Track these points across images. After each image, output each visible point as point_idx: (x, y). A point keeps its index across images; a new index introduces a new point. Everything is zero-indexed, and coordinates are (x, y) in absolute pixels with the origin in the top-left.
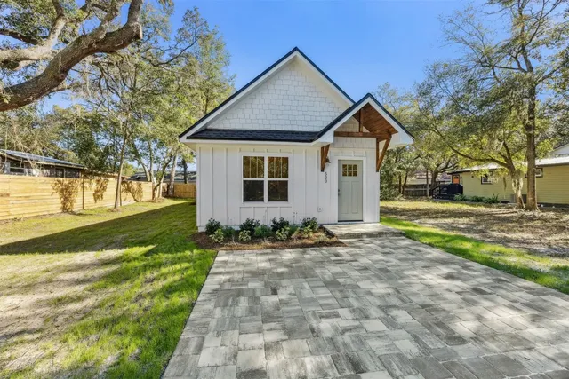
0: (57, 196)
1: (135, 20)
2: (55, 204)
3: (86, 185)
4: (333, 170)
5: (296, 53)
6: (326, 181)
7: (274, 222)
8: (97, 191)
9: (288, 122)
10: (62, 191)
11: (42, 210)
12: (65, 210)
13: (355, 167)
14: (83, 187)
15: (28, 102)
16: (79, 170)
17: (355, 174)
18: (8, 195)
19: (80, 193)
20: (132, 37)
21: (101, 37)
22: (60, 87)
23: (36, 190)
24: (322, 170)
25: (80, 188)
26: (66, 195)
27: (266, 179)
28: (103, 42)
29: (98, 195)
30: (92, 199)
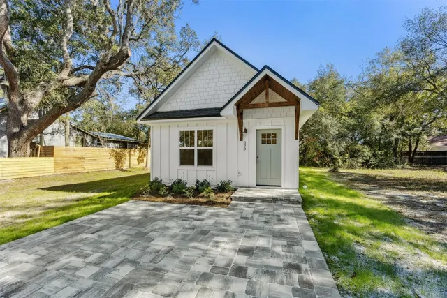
0: (113, 159)
1: (125, 45)
2: (112, 164)
3: (132, 153)
4: (251, 139)
5: (214, 43)
6: (245, 149)
7: (198, 182)
8: (139, 157)
9: (212, 101)
10: (116, 156)
11: (104, 167)
12: (117, 167)
13: (275, 135)
14: (130, 154)
15: (79, 106)
16: (136, 143)
17: (274, 142)
18: (84, 158)
19: (128, 158)
20: (124, 57)
21: (107, 61)
22: (93, 94)
23: (100, 156)
24: (241, 139)
25: (127, 155)
26: (119, 159)
27: (196, 148)
28: (109, 64)
29: (140, 160)
30: (136, 161)
